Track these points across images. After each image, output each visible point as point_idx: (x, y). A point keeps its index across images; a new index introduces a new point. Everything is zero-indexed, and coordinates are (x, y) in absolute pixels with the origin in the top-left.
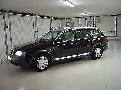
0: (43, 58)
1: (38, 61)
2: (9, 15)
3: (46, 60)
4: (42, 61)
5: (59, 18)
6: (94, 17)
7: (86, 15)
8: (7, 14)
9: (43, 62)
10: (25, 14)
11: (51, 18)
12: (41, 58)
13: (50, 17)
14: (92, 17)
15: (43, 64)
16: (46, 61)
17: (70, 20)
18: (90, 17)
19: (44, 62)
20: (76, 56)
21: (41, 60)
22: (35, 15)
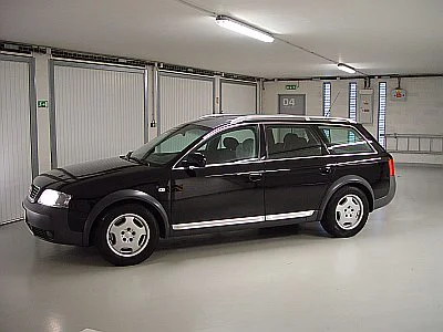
0: (130, 219)
1: (112, 228)
2: (52, 64)
3: (141, 226)
4: (129, 229)
5: (253, 79)
6: (380, 77)
7: (342, 68)
8: (42, 62)
9: (128, 233)
10: (114, 60)
11: (217, 78)
12: (123, 220)
13: (212, 73)
14: (373, 77)
15: (131, 240)
16: (141, 231)
17: (293, 87)
18: (367, 79)
19: (134, 233)
20: (261, 219)
21: (123, 227)
22: (153, 65)
